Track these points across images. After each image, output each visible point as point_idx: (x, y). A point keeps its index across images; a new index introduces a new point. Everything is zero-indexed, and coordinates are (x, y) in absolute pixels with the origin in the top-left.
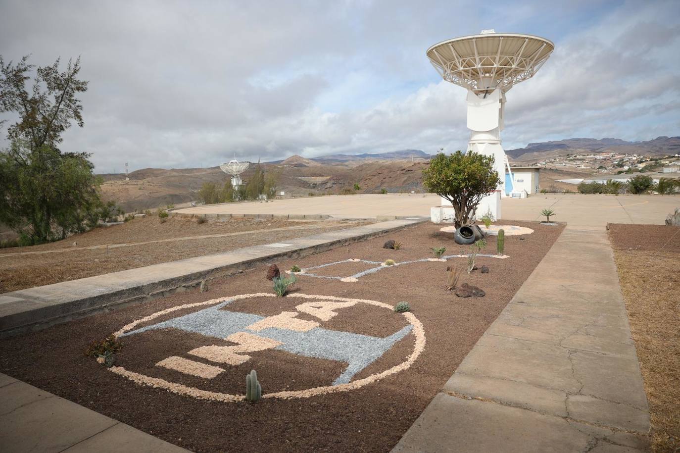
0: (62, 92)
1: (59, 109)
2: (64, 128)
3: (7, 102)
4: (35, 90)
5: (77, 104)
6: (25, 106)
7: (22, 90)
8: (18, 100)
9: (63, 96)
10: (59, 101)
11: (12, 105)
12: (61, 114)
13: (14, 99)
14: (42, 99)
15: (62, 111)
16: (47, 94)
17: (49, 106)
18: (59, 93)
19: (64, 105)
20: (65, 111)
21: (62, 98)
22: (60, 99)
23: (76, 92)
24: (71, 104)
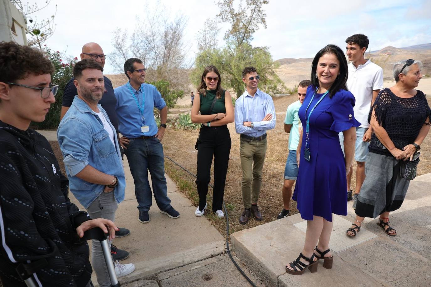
0: (254, 6)
1: (252, 18)
2: (255, 30)
3: (224, 17)
4: (240, 7)
5: (263, 14)
6: (233, 18)
7: (231, 9)
8: (230, 15)
9: (255, 8)
10: (253, 13)
11: (227, 19)
12: (254, 21)
13: (227, 15)
14: (243, 12)
15: (254, 19)
16: (246, 8)
17: (247, 16)
18: (253, 7)
19: (256, 15)
20: (256, 19)
21: (255, 10)
22: (253, 11)
23: (263, 4)
24: (260, 14)
